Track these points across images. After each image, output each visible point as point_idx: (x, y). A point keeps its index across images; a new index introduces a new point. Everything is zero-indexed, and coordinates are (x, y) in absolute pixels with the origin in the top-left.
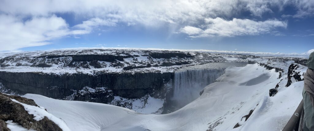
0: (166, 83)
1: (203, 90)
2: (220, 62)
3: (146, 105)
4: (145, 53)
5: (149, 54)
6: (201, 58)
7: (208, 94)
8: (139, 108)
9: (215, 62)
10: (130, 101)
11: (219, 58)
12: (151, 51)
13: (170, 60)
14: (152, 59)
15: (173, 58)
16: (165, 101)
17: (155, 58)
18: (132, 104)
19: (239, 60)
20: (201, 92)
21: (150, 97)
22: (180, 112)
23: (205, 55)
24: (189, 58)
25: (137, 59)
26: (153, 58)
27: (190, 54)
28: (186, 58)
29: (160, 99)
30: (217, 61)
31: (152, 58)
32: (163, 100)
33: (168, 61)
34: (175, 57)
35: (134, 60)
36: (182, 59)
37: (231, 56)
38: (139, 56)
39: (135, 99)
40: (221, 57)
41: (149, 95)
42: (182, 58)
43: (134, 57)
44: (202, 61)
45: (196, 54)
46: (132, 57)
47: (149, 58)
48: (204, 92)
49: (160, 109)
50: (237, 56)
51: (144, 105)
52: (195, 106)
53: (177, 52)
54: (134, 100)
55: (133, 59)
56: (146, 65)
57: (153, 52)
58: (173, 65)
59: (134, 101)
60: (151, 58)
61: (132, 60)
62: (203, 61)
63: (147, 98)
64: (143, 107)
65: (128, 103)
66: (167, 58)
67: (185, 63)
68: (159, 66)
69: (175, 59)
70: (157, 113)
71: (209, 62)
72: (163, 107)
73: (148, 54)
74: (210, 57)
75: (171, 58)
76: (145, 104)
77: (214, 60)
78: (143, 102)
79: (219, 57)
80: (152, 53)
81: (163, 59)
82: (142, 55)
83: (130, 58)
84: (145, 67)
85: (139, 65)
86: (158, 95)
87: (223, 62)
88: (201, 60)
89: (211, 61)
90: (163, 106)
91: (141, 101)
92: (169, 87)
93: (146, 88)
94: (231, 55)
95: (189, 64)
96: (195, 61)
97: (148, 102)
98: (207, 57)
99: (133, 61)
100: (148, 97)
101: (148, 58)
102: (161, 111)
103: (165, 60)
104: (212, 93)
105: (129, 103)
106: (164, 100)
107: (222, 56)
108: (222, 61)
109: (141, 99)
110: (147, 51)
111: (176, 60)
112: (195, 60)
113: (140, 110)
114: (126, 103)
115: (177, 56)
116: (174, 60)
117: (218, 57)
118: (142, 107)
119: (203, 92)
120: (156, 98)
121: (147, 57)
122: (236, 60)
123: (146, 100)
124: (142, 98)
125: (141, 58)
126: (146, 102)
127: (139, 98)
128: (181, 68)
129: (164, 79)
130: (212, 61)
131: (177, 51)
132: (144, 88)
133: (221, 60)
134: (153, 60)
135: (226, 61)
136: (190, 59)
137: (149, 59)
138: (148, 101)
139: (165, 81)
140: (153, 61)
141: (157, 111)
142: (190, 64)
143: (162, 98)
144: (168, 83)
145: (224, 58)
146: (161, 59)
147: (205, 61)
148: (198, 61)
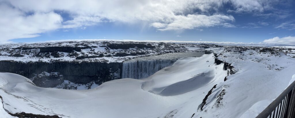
0: (113, 73)
2: (180, 51)
4: (104, 44)
5: (107, 45)
6: (161, 49)
9: (176, 52)
10: (76, 85)
11: (181, 48)
12: (110, 43)
13: (127, 51)
14: (109, 49)
15: (131, 49)
17: (113, 49)
18: (77, 88)
21: (95, 84)
23: (167, 45)
24: (149, 49)
25: (94, 49)
27: (151, 45)
28: (145, 49)
30: (178, 51)
31: (109, 48)
33: (126, 51)
34: (134, 47)
35: (91, 50)
36: (141, 49)
37: (194, 45)
38: (97, 47)
39: (81, 84)
40: (184, 47)
41: (94, 82)
42: (141, 48)
43: (92, 48)
44: (162, 51)
45: (159, 45)
46: (90, 48)
53: (138, 43)
55: (91, 49)
58: (127, 56)
59: (79, 86)
61: (89, 51)
62: (163, 51)
63: (91, 85)
65: (74, 86)
66: (125, 49)
69: (133, 50)
71: (168, 52)
74: (171, 47)
75: (129, 49)
77: (175, 50)
79: (182, 46)
81: (121, 49)
82: (100, 46)
83: (87, 49)
85: (92, 55)
87: (183, 52)
88: (161, 50)
89: (171, 51)
92: (116, 76)
93: (92, 76)
95: (145, 54)
96: (154, 52)
99: (90, 51)
100: (93, 83)
101: (105, 48)
103: (122, 50)
105: (75, 87)
111: (134, 50)
114: (72, 86)
115: (136, 47)
116: (132, 51)
121: (104, 48)
122: (198, 50)
124: (88, 84)
125: (98, 49)
127: (85, 84)
128: (134, 58)
129: (111, 69)
130: (173, 51)
131: (138, 42)
132: (90, 76)
133: (182, 50)
134: (110, 51)
135: (186, 51)
136: (150, 50)
137: (106, 49)
142: (147, 54)
144: (116, 72)
145: (186, 47)
146: (118, 49)
147: (165, 51)
148: (157, 52)
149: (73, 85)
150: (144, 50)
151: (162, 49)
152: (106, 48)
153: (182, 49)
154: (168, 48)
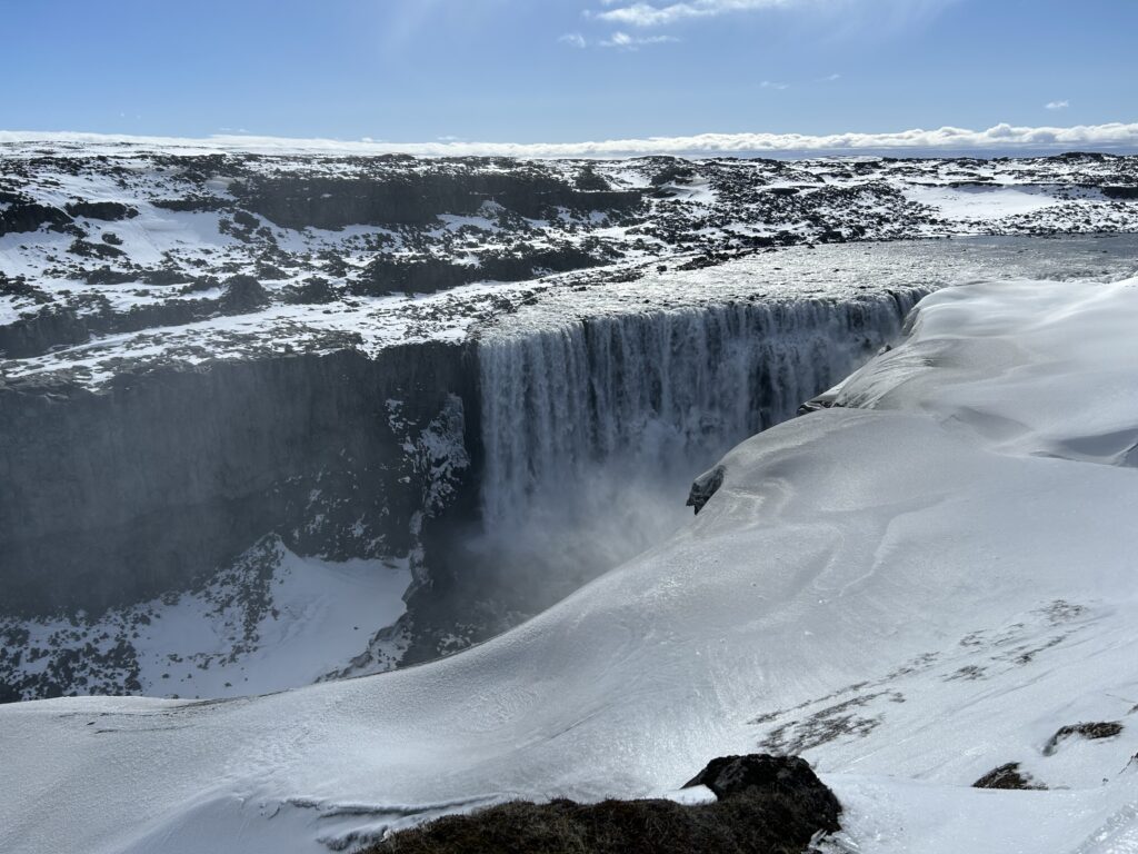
0: (416, 435)
1: (720, 473)
2: (870, 233)
3: (265, 626)
4: (195, 178)
5: (235, 189)
6: (699, 213)
7: (759, 500)
8: (205, 667)
9: (830, 236)
10: (106, 633)
11: (868, 200)
12: (252, 166)
13: (431, 241)
14: (264, 232)
15: (455, 222)
16: (419, 570)
17: (300, 228)
18: (131, 651)
19: (1071, 211)
20: (696, 488)
21: (290, 558)
22: (534, 635)
23: (734, 182)
24: (597, 217)
25: (111, 238)
26: (275, 230)
27: (599, 182)
28: (565, 215)
29: (376, 563)
30: (845, 232)
31: (264, 223)
32: (406, 562)
33: (418, 244)
34: (471, 208)
35: (80, 249)
36: (535, 225)
37: (984, 172)
38: (133, 213)
39: (157, 604)
40: (887, 191)
41: (280, 546)
42: (538, 217)
43: (79, 222)
44: (706, 231)
45: (656, 180)
46: (57, 220)
47: (241, 230)
48: (722, 490)
49: (384, 635)
50: (1055, 168)
51: (249, 631)
52: (656, 591)
53: (492, 168)
54: (142, 609)
55: (70, 240)
56: (214, 295)
57: (264, 169)
59: (146, 620)
60: (253, 224)
61: (62, 256)
62: (719, 235)
63: (266, 573)
64: (238, 650)
65: (90, 650)
67: (566, 259)
68: (342, 291)
69: (474, 230)
70: (362, 671)
72: (402, 619)
73: (218, 186)
74: (780, 192)
75: (441, 224)
76: (252, 618)
77: (816, 220)
78: (237, 612)
79: (865, 188)
80: (259, 179)
81: (374, 231)
82: (157, 204)
83: (28, 238)
84: (206, 310)
85: (148, 301)
86: (358, 531)
87: (895, 236)
88: (697, 226)
89: (788, 227)
90: (403, 610)
91: (211, 607)
92: (439, 463)
94: (982, 162)
95: (592, 263)
96: (649, 240)
97: (277, 605)
98: (756, 198)
99: (77, 259)
100: (274, 558)
101: (224, 226)
102: (392, 651)
103: (388, 238)
104: (787, 491)
105: (105, 648)
106: (413, 566)
107: (895, 182)
108: (887, 227)
109: (214, 589)
110: (213, 164)
111: (488, 233)
112: (648, 231)
113: (217, 674)
114: (73, 655)
115: (492, 205)
116: (471, 239)
117: (850, 194)
118: (228, 650)
119: (714, 484)
120: (342, 558)
121: (213, 218)
123: (261, 586)
124: (222, 575)
125: (153, 230)
126: (257, 604)
127: (197, 588)
129: (393, 403)
130: (802, 227)
131: (486, 161)
133: (882, 220)
134: (283, 246)
135: (925, 229)
136: (605, 225)
137: (237, 234)
138: (278, 592)
139: (404, 413)
140: (274, 249)
141: (360, 651)
142: (606, 263)
143: (392, 553)
144: (434, 429)
145: (912, 195)
146: (349, 231)
147: (732, 234)
148: (671, 242)
149: (73, 645)
150: (561, 226)
151: (706, 213)
152: (231, 217)
153: (882, 210)
154: (753, 207)
